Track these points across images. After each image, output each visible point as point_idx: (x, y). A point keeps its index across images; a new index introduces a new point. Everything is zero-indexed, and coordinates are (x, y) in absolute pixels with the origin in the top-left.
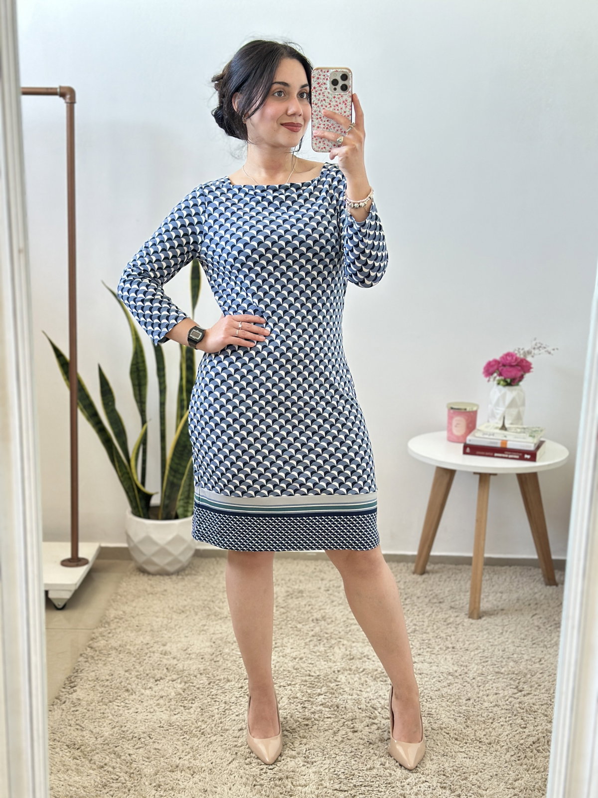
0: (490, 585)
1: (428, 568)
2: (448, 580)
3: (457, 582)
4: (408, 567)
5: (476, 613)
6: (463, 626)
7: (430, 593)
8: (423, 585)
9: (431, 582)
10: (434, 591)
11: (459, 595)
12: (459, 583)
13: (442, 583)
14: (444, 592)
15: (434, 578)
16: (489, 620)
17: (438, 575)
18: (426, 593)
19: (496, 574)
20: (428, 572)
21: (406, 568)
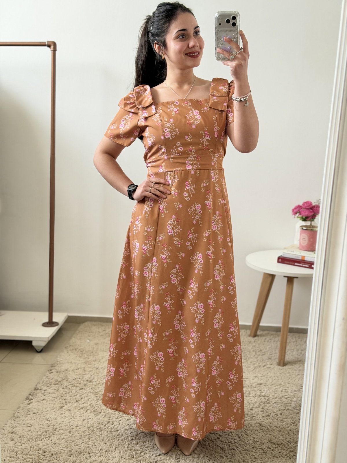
0: (295, 346)
1: (259, 333)
2: (270, 341)
3: (275, 342)
4: (246, 333)
5: (283, 363)
6: (274, 370)
7: (257, 349)
8: (254, 344)
9: (259, 342)
10: (260, 348)
11: (275, 351)
12: (276, 343)
13: (266, 343)
14: (266, 349)
15: (261, 340)
16: (291, 366)
17: (264, 338)
18: (255, 348)
19: (300, 338)
20: (258, 336)
21: (245, 333)
